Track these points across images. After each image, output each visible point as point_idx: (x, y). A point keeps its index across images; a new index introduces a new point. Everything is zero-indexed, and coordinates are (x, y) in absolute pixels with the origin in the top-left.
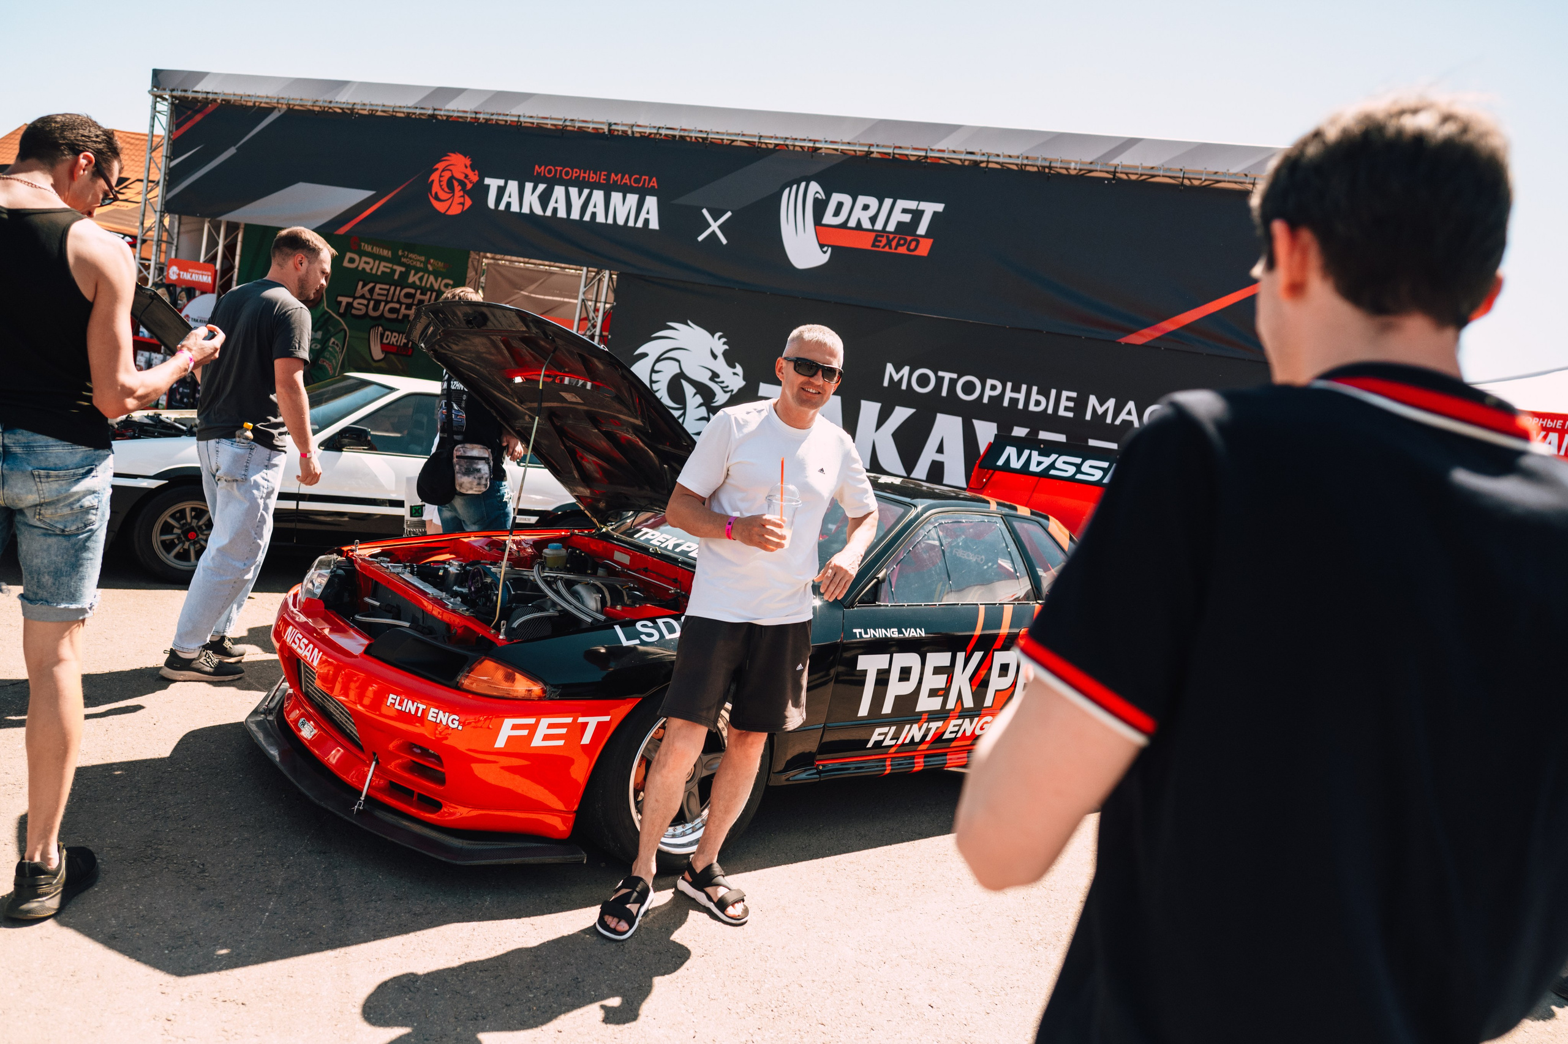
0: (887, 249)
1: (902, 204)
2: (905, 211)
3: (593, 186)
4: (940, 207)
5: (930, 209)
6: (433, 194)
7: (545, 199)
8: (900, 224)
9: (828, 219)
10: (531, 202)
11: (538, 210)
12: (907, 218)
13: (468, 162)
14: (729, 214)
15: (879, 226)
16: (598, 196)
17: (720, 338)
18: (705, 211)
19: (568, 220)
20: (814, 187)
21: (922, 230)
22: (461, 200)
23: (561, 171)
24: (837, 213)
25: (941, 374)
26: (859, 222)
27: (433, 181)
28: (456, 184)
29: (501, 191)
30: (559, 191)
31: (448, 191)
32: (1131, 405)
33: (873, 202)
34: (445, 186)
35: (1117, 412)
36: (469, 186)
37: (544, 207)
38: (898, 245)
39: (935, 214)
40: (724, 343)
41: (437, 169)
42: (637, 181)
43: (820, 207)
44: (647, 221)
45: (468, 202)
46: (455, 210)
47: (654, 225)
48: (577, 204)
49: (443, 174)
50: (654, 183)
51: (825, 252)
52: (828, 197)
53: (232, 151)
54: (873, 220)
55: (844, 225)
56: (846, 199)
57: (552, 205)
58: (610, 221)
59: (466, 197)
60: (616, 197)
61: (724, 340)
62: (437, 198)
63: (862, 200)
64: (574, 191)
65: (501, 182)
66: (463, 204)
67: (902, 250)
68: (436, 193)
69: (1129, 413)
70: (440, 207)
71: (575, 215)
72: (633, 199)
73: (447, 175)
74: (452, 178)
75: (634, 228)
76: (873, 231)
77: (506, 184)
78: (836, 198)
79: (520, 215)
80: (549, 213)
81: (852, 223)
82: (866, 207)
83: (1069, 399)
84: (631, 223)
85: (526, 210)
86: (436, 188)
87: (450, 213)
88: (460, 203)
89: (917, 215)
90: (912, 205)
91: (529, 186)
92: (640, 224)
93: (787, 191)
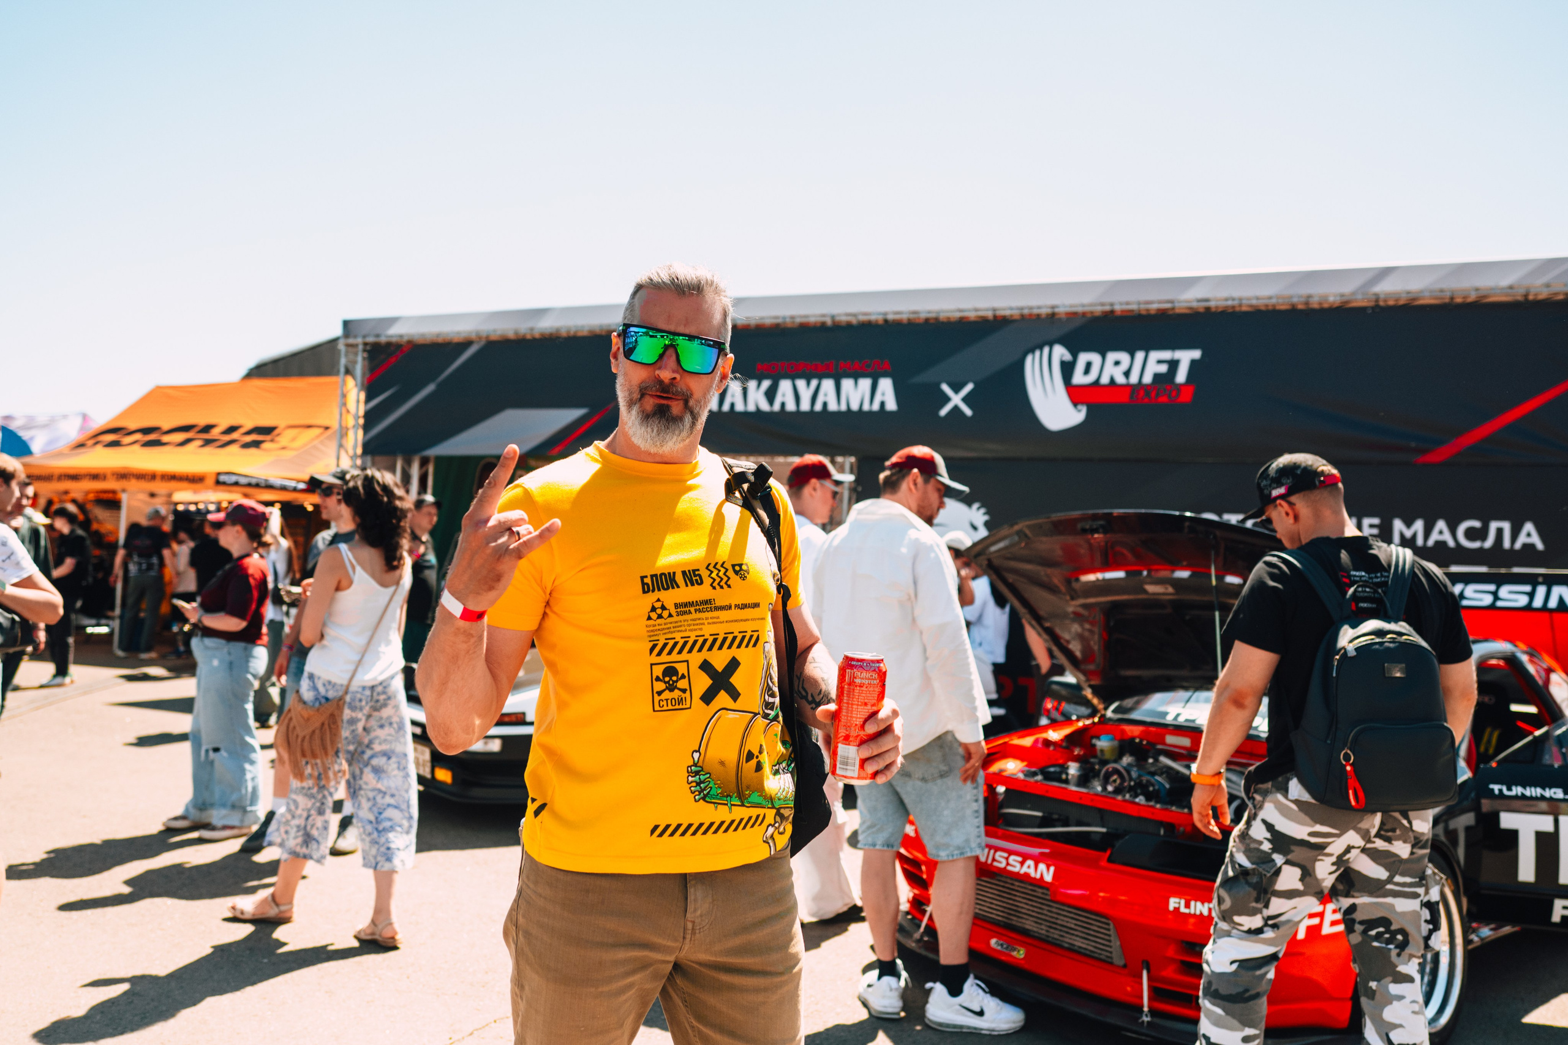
1: (1155, 355)
2: (1160, 362)
4: (1196, 354)
5: (1186, 357)
7: (771, 395)
8: (1157, 377)
9: (1079, 378)
11: (765, 406)
12: (1163, 369)
17: (978, 509)
19: (798, 413)
20: (1060, 352)
21: (1181, 377)
24: (1087, 371)
26: (1112, 380)
30: (785, 386)
32: (1441, 525)
33: (1124, 357)
35: (1427, 533)
39: (1193, 363)
43: (1067, 369)
47: (891, 405)
48: (806, 395)
52: (1075, 357)
53: (430, 388)
54: (1127, 374)
55: (1097, 382)
56: (1095, 358)
60: (847, 384)
63: (1112, 356)
69: (1441, 532)
71: (805, 406)
72: (865, 383)
78: (1083, 358)
81: (1105, 380)
82: (1117, 363)
83: (1371, 526)
84: (866, 407)
85: (751, 408)
89: (1174, 365)
90: (1167, 355)
93: (1029, 359)
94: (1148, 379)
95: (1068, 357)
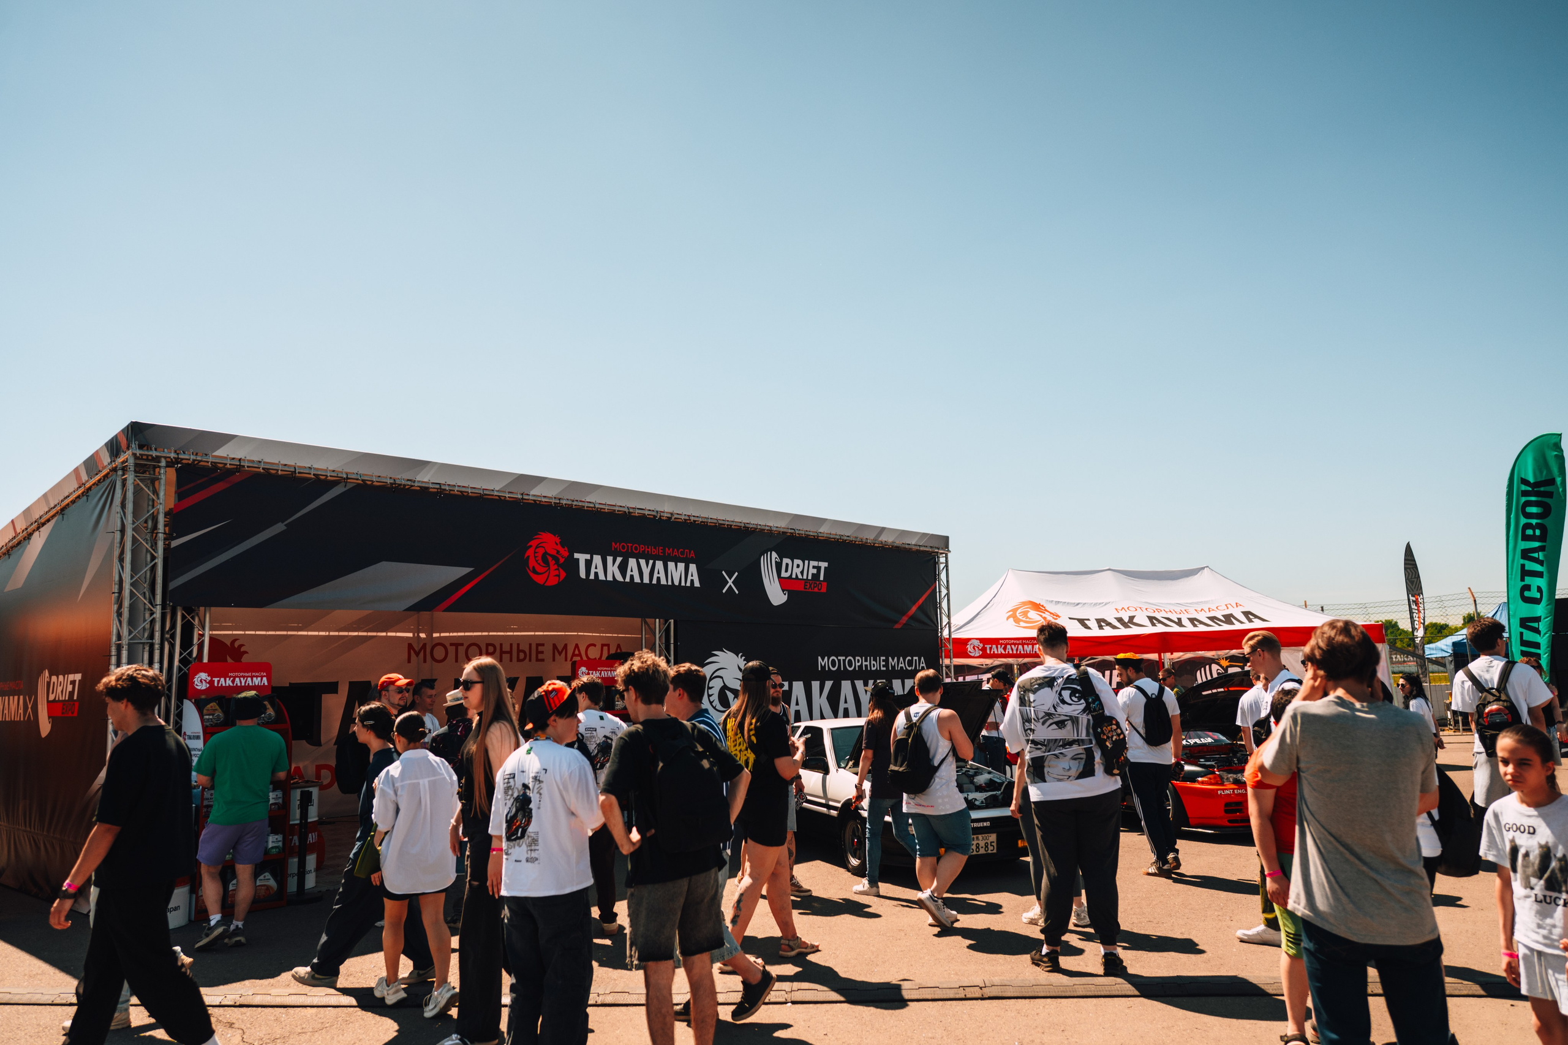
0: (810, 590)
1: (813, 563)
3: (655, 559)
5: (824, 565)
6: (531, 568)
7: (623, 568)
9: (784, 574)
10: (613, 570)
12: (815, 571)
13: (558, 541)
14: (736, 574)
15: (805, 577)
16: (659, 565)
18: (723, 572)
20: (774, 555)
22: (557, 572)
23: (632, 547)
25: (839, 658)
27: (528, 557)
28: (550, 559)
29: (589, 563)
31: (542, 564)
34: (540, 561)
36: (562, 560)
37: (624, 576)
38: (814, 587)
40: (744, 660)
41: (531, 546)
42: (682, 553)
44: (692, 581)
45: (563, 575)
46: (553, 581)
47: (697, 584)
48: (646, 572)
49: (537, 550)
50: (692, 555)
51: (785, 594)
53: (279, 527)
54: (802, 573)
57: (629, 573)
58: (670, 583)
59: (561, 570)
61: (743, 658)
62: (535, 571)
63: (797, 562)
64: (643, 562)
65: (588, 557)
66: (559, 576)
67: (816, 590)
68: (534, 568)
70: (539, 579)
71: (646, 580)
73: (541, 551)
74: (545, 554)
75: (685, 586)
76: (803, 579)
77: (592, 558)
79: (606, 582)
80: (628, 579)
86: (532, 563)
87: (547, 584)
88: (557, 575)
90: (815, 563)
91: (610, 559)
92: (688, 584)
94: (810, 577)
95: (778, 560)
